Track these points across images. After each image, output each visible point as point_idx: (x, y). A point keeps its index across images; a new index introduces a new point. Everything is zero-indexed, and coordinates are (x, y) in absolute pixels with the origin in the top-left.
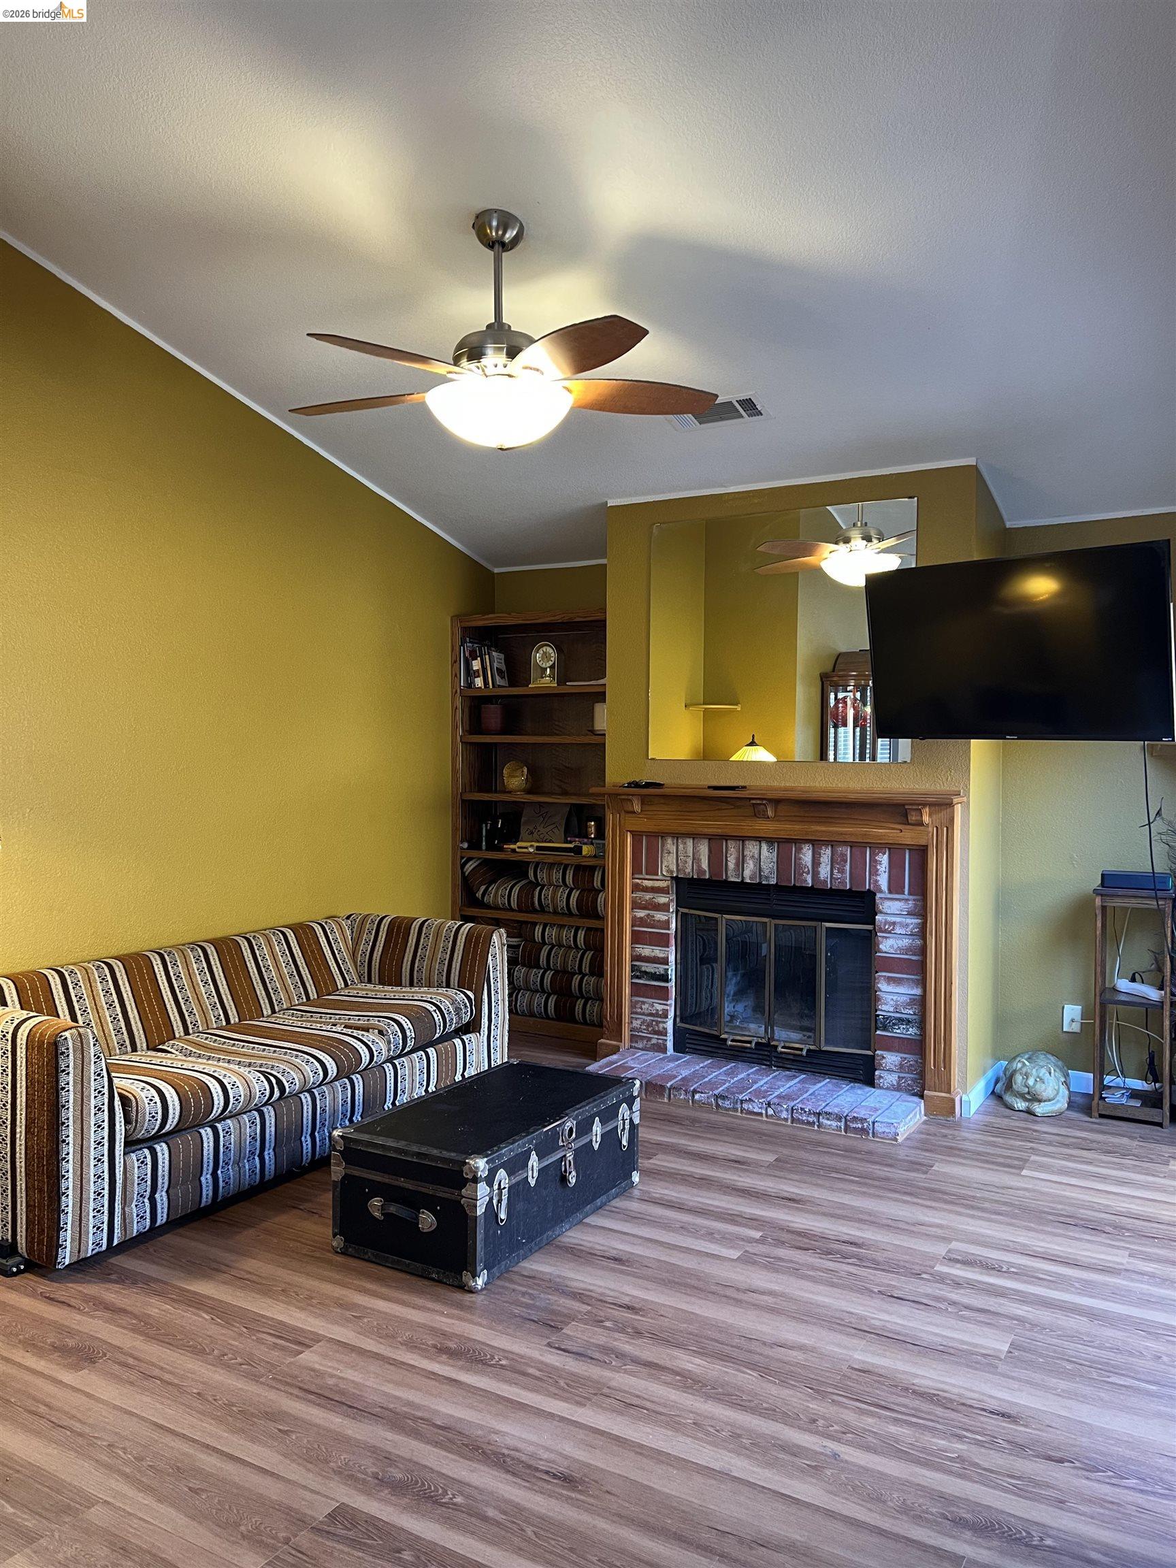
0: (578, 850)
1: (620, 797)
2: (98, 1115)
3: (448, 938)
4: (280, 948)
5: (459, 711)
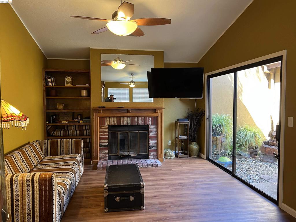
0: (79, 122)
1: (96, 110)
2: (57, 196)
3: (69, 143)
4: (31, 150)
5: (45, 91)
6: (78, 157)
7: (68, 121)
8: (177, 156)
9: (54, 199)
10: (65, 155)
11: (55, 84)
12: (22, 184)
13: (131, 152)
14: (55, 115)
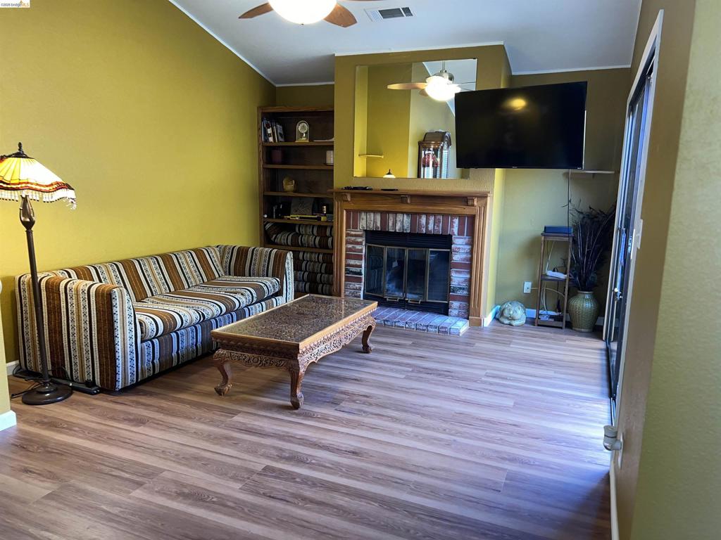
0: (319, 219)
1: (341, 194)
2: (130, 326)
3: (266, 256)
4: (189, 259)
5: (261, 153)
7: (300, 216)
11: (280, 140)
12: (77, 295)
14: (285, 204)
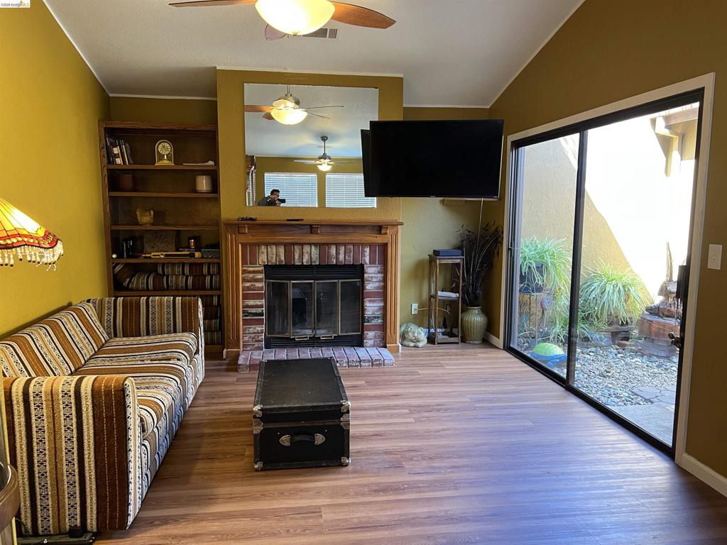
0: (192, 255)
1: (234, 226)
2: (138, 430)
3: (168, 307)
4: (74, 323)
5: (106, 178)
6: (190, 341)
7: (164, 253)
8: (431, 340)
9: (132, 438)
10: (160, 336)
11: (131, 162)
12: (52, 401)
13: (319, 329)
14: (134, 239)
